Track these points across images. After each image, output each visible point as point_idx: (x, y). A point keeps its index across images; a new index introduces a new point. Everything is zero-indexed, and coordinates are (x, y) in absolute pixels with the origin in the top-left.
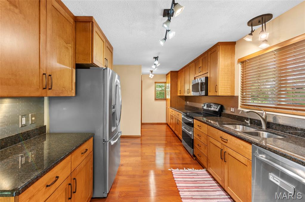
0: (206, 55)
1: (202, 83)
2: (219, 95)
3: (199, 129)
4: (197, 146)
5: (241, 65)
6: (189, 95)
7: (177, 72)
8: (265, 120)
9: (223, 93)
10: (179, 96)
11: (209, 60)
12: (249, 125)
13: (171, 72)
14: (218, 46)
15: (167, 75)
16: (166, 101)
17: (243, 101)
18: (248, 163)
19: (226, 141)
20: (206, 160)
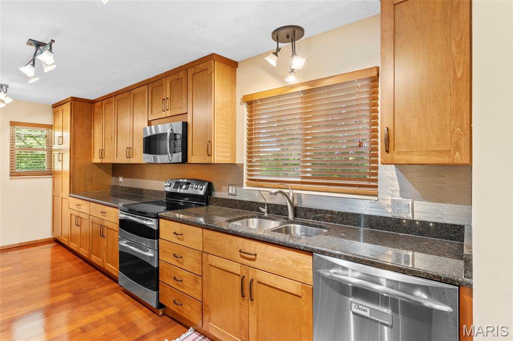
0: (182, 74)
1: (174, 136)
2: (215, 162)
3: (177, 241)
4: (172, 283)
5: (247, 107)
6: (133, 161)
7: (92, 102)
8: (292, 204)
9: (219, 158)
10: (96, 164)
11: (190, 87)
12: (266, 215)
13: (74, 100)
14: (213, 61)
15: (56, 106)
16: (54, 178)
17: (251, 173)
18: (303, 290)
19: (253, 257)
20: (198, 309)
